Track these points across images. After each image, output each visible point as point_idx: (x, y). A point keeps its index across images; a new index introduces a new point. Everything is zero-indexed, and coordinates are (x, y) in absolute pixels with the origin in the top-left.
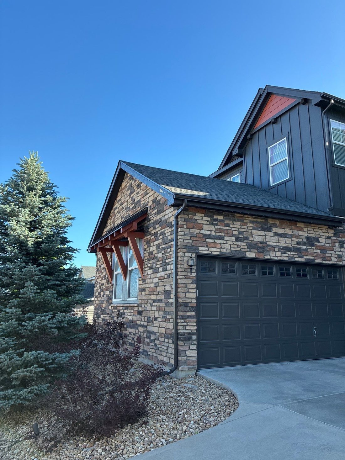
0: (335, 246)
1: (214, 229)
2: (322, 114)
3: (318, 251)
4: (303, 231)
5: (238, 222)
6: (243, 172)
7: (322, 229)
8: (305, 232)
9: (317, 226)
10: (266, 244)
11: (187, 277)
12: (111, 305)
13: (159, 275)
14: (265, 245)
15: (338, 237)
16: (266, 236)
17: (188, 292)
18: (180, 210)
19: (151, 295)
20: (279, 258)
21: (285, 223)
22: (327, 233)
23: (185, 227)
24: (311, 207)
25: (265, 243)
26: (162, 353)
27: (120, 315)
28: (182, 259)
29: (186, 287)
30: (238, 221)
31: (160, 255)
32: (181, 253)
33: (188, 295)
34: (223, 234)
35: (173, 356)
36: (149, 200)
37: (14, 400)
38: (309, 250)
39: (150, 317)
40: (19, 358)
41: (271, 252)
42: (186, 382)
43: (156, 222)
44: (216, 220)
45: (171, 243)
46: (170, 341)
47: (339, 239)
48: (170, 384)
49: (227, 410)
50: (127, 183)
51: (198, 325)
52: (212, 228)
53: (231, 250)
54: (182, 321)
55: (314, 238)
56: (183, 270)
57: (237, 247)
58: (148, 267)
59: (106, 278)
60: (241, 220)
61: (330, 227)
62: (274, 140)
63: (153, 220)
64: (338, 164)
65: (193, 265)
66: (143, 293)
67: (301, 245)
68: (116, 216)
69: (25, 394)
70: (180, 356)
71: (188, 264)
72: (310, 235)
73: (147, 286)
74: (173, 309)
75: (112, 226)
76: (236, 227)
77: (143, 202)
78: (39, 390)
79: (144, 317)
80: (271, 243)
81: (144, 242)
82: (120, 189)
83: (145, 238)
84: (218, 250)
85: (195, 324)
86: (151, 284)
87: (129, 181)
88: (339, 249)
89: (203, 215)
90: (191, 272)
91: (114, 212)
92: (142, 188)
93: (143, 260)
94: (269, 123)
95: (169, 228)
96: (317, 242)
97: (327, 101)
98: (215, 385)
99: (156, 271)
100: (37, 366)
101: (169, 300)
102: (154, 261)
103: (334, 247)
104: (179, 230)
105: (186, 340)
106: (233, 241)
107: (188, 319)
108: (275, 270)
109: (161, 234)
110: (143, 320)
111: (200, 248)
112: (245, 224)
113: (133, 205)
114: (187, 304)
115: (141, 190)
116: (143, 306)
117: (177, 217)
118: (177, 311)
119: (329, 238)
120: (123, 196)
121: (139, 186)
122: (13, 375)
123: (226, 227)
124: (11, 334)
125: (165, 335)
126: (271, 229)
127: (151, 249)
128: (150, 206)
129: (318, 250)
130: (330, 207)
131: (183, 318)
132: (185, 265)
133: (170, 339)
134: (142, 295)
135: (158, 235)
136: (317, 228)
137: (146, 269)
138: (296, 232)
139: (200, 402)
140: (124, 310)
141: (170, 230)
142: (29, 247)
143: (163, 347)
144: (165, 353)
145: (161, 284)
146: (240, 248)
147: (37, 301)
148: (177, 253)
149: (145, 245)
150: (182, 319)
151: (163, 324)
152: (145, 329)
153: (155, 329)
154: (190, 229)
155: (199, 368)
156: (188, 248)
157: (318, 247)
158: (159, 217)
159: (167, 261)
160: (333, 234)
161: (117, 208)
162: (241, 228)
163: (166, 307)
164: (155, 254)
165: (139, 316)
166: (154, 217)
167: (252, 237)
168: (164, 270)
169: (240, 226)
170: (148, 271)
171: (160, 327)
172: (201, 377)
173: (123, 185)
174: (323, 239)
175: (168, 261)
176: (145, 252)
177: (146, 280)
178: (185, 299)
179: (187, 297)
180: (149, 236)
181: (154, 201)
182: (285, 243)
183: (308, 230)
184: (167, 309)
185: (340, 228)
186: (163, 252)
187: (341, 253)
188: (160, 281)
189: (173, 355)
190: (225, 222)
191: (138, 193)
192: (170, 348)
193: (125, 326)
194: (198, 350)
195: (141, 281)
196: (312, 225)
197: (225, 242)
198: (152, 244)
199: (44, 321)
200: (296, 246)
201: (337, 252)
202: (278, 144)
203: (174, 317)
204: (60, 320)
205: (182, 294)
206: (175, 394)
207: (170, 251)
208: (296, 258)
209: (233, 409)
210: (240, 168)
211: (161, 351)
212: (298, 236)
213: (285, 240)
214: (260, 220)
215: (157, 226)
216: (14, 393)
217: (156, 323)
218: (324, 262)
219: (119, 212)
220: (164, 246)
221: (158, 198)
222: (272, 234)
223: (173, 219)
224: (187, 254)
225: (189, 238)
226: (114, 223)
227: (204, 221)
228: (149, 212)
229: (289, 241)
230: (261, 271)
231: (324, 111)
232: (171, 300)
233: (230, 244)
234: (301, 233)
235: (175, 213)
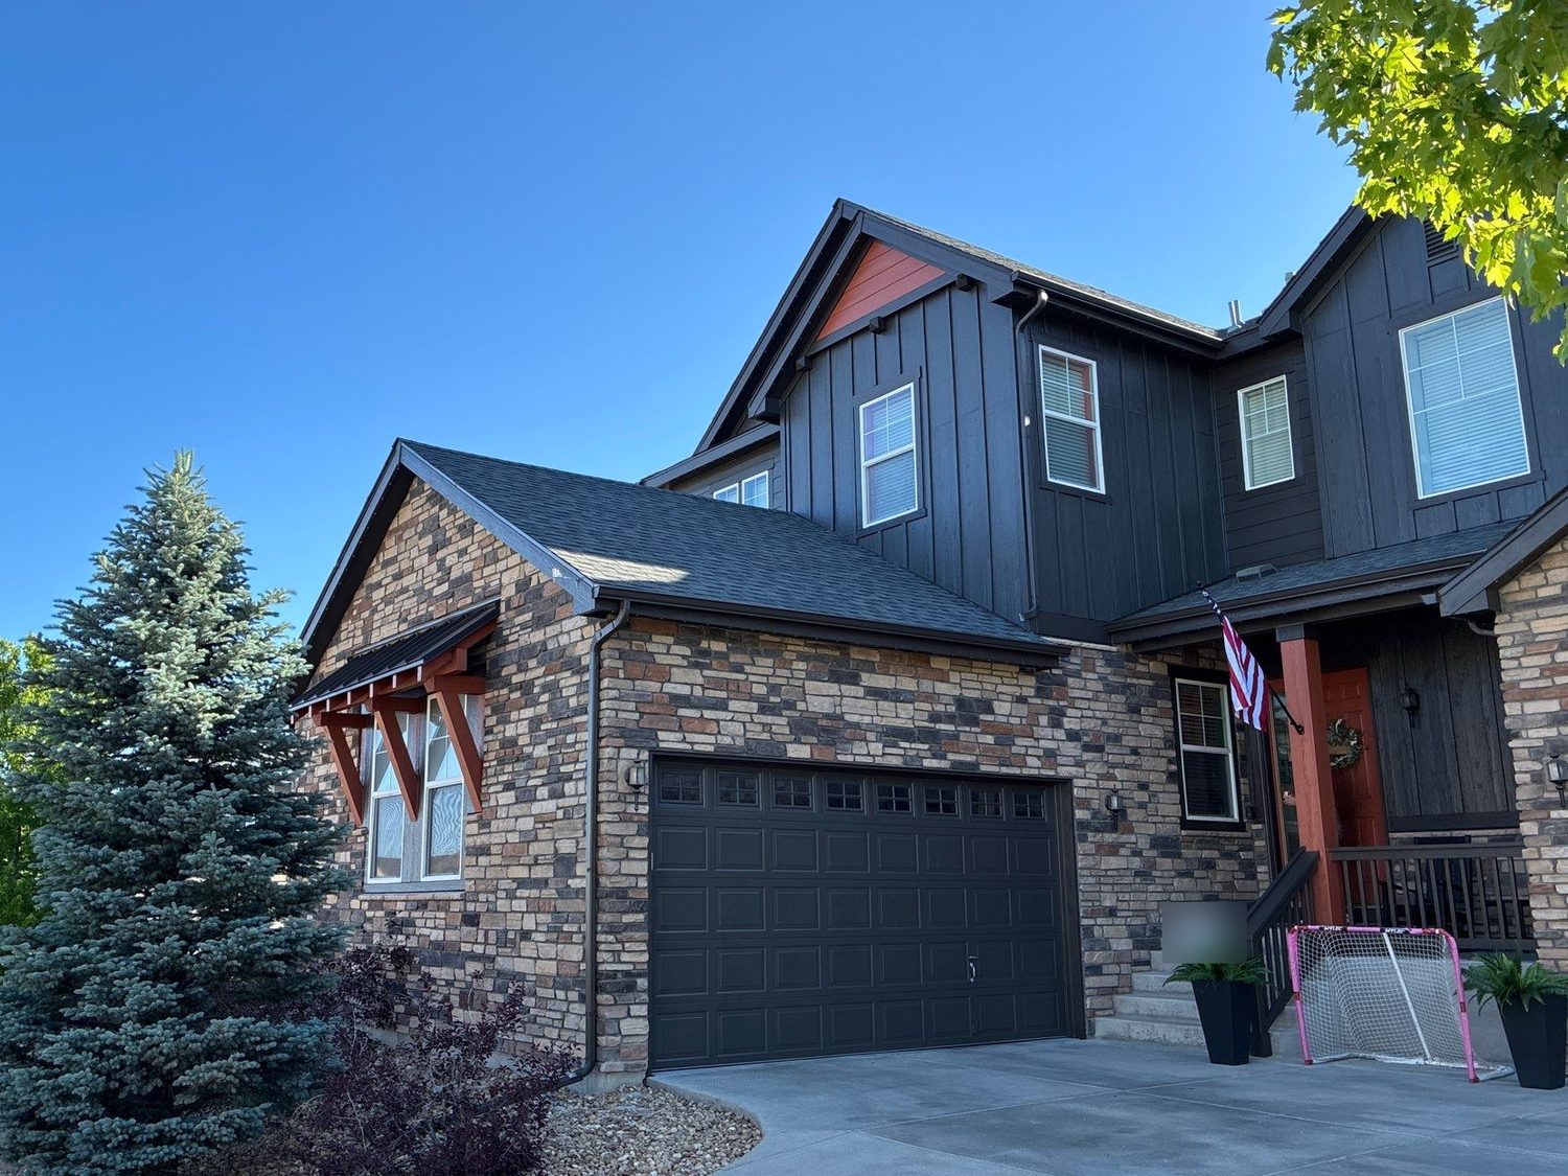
0: (1038, 725)
1: (701, 680)
2: (1014, 329)
3: (990, 739)
4: (948, 682)
5: (767, 657)
6: (780, 469)
7: (1000, 674)
8: (955, 684)
9: (988, 665)
10: (843, 719)
11: (624, 818)
12: (361, 897)
13: (536, 808)
14: (841, 724)
15: (1048, 698)
16: (842, 696)
17: (627, 858)
18: (609, 628)
19: (509, 865)
20: (879, 760)
21: (898, 660)
22: (1017, 685)
23: (622, 675)
24: (978, 606)
25: (841, 717)
26: (547, 1032)
27: (395, 926)
28: (612, 767)
29: (622, 845)
30: (768, 654)
31: (540, 751)
32: (608, 749)
33: (626, 867)
34: (724, 695)
35: (582, 1038)
36: (505, 579)
37: (184, 1144)
38: (962, 737)
39: (506, 931)
40: (197, 1036)
41: (857, 744)
42: (622, 1100)
43: (529, 651)
44: (706, 653)
45: (577, 719)
46: (573, 995)
47: (1051, 703)
48: (576, 1107)
49: (735, 1149)
50: (420, 510)
51: (653, 949)
52: (696, 676)
53: (747, 740)
54: (611, 938)
55: (977, 700)
56: (613, 796)
57: (764, 731)
58: (498, 783)
59: (339, 810)
60: (774, 653)
61: (1024, 670)
62: (879, 386)
63: (517, 644)
64: (1056, 481)
65: (641, 783)
66: (483, 860)
67: (941, 722)
68: (374, 611)
69: (212, 1128)
70: (601, 1035)
71: (628, 781)
72: (967, 694)
73: (496, 839)
74: (585, 906)
75: (359, 640)
76: (760, 671)
77: (482, 583)
78: (244, 1119)
79: (486, 932)
80: (855, 719)
81: (486, 706)
82: (394, 525)
83: (488, 696)
84: (712, 739)
85: (645, 948)
86: (509, 835)
87: (427, 506)
88: (1048, 732)
89: (670, 640)
90: (637, 803)
91: (368, 598)
92: (476, 539)
93: (482, 762)
94: (866, 329)
95: (573, 674)
96: (987, 714)
97: (1029, 294)
98: (700, 1104)
99: (526, 796)
100: (243, 1055)
101: (570, 881)
102: (520, 767)
103: (1034, 725)
104: (605, 683)
105: (620, 991)
106: (751, 714)
107: (625, 934)
108: (866, 792)
109: (545, 688)
110: (481, 939)
111: (662, 735)
112: (787, 665)
113: (445, 587)
114: (623, 892)
115: (476, 546)
116: (482, 897)
117: (598, 647)
118: (596, 909)
119: (1021, 700)
120: (405, 550)
121: (466, 529)
122: (181, 1080)
123: (734, 671)
124: (161, 975)
125: (557, 979)
126: (858, 676)
127: (510, 731)
128: (508, 601)
129: (988, 736)
130: (1027, 610)
131: (613, 929)
132: (619, 782)
133: (574, 990)
134: (477, 865)
135: (536, 690)
136: (989, 672)
137: (492, 789)
138: (927, 686)
139: (667, 1137)
140: (410, 911)
141: (576, 680)
142: (203, 737)
143: (549, 1014)
144: (557, 1030)
145: (543, 834)
146: (770, 731)
147: (229, 885)
148: (597, 748)
149: (487, 717)
150: (610, 933)
151: (550, 950)
152: (489, 966)
153: (521, 966)
154: (633, 680)
155: (654, 1067)
156: (629, 736)
157: (988, 728)
158: (537, 636)
159: (563, 769)
160: (1032, 690)
161: (379, 585)
162: (774, 675)
163: (560, 901)
164: (524, 746)
165: (466, 929)
166: (519, 634)
167: (805, 700)
168: (553, 795)
169: (772, 670)
170: (499, 795)
171: (539, 958)
172: (658, 1088)
173: (405, 514)
174: (1004, 703)
175: (570, 768)
176: (490, 738)
177: (493, 822)
178: (618, 879)
179: (623, 871)
180: (505, 691)
181: (522, 585)
182: (897, 717)
183: (961, 679)
184: (561, 905)
185: (1054, 671)
186: (551, 742)
187: (1052, 745)
188: (541, 826)
189: (584, 1035)
190: (732, 660)
191: (462, 552)
192: (573, 1016)
193: (417, 959)
194: (652, 1018)
195: (475, 825)
196: (975, 663)
197: (729, 716)
198: (514, 715)
199: (254, 938)
200: (927, 724)
201: (1041, 742)
202: (890, 398)
203: (585, 928)
204: (293, 937)
205: (610, 864)
206: (598, 1126)
207: (576, 742)
208: (924, 760)
209: (748, 1146)
210: (770, 454)
211: (543, 1026)
212: (932, 697)
213: (896, 707)
214: (827, 652)
215: (533, 663)
216: (185, 1125)
217: (527, 948)
218: (1004, 770)
219: (387, 601)
220: (554, 725)
221: (534, 578)
222: (861, 692)
223: (584, 650)
224: (625, 753)
225: (632, 706)
226: (367, 632)
227: (674, 657)
228: (502, 618)
229: (906, 710)
230: (827, 795)
231: (1022, 321)
232: (578, 881)
233: (744, 723)
234: (941, 687)
235: (594, 632)
